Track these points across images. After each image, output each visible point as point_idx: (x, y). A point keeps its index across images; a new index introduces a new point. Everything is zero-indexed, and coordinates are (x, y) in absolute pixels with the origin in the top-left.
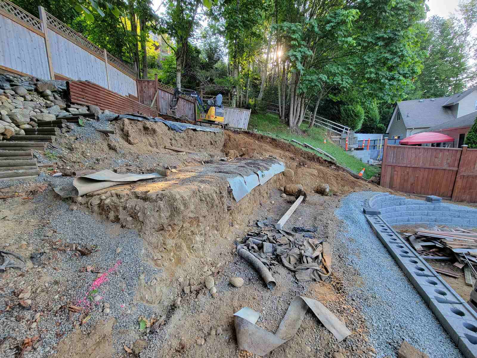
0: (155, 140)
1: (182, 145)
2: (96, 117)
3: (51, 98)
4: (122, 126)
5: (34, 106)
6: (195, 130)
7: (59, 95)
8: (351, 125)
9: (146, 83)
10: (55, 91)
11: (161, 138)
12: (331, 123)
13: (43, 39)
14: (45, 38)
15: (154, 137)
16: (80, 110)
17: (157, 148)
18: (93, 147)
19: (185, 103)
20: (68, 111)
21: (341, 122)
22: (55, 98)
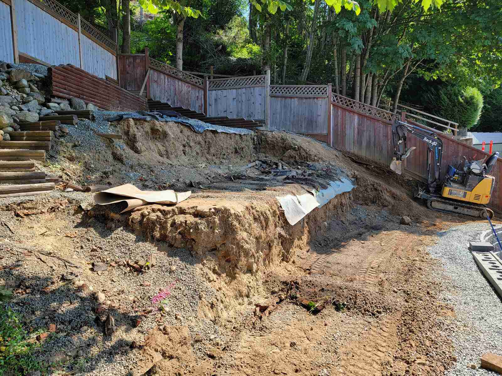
0: (166, 147)
1: (197, 153)
2: (90, 116)
3: (27, 90)
4: (126, 128)
5: (10, 101)
6: (214, 132)
7: (36, 85)
8: (460, 118)
9: (131, 60)
10: (31, 81)
11: (173, 143)
12: (423, 116)
13: (9, 7)
14: (11, 7)
15: (164, 143)
16: (62, 105)
17: (167, 158)
18: (97, 156)
19: (190, 89)
20: (49, 107)
21: (442, 115)
22: (32, 90)
